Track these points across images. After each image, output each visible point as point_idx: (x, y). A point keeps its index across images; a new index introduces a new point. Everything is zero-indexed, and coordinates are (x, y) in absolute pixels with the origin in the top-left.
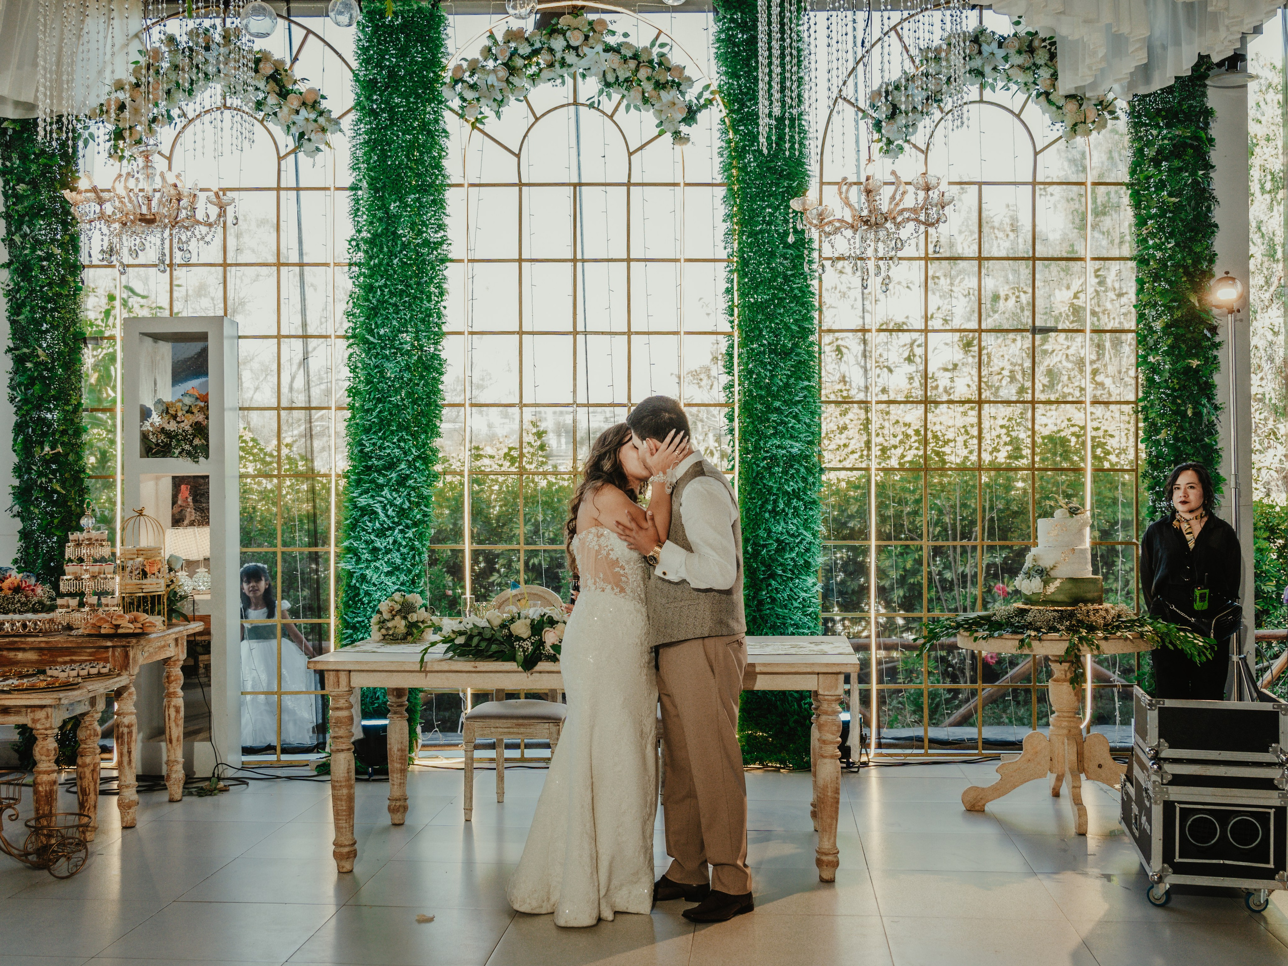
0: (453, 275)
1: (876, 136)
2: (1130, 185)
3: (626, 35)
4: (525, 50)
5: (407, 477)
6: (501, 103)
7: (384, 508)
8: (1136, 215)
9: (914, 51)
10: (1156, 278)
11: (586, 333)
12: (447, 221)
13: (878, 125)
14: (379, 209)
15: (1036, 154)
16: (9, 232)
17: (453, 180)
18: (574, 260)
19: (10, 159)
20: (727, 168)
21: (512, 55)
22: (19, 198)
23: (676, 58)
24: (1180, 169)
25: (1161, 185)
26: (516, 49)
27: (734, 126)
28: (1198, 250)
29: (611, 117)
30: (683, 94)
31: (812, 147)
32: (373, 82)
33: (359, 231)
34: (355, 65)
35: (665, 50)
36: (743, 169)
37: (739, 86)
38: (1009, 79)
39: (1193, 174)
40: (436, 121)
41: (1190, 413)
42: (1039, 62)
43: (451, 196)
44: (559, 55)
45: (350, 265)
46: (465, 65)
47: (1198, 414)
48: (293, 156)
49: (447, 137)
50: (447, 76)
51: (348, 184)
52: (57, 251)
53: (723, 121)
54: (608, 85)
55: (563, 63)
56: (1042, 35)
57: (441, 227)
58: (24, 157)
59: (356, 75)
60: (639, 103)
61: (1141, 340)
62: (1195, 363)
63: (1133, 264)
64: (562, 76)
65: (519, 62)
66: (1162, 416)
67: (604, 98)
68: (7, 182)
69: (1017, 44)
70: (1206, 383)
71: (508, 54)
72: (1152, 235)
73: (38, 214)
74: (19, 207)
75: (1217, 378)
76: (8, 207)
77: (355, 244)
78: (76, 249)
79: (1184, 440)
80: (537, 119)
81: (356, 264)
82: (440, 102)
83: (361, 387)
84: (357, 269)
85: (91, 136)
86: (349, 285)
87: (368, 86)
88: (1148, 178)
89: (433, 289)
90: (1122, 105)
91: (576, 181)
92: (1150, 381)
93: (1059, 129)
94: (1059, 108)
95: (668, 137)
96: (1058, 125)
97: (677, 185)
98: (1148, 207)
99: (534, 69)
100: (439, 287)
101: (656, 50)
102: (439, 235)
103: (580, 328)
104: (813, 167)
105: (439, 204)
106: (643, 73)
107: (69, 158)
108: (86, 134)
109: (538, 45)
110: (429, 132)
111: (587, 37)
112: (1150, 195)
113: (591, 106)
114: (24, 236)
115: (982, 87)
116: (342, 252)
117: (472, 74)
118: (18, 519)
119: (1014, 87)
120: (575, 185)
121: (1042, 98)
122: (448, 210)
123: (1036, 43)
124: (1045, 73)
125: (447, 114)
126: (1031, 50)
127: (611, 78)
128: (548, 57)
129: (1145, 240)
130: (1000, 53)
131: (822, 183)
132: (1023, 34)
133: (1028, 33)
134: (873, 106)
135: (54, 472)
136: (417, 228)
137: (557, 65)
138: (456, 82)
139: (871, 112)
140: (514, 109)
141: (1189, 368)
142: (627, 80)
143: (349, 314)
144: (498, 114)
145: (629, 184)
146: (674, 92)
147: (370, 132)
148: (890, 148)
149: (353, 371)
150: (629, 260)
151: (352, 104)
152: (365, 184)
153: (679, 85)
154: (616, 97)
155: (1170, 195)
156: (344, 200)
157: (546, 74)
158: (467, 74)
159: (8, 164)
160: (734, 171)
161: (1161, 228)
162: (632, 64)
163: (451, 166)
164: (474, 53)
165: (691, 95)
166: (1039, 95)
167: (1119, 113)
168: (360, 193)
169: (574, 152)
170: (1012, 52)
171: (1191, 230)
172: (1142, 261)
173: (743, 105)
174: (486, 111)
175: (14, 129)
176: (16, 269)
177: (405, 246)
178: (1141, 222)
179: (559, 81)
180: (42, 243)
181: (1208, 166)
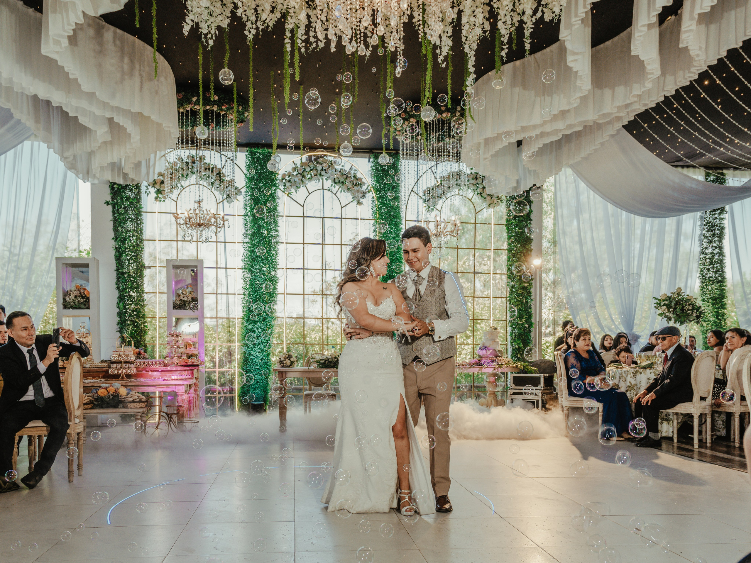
0: (281, 248)
1: (424, 205)
2: (506, 225)
3: (343, 166)
4: (308, 169)
5: (266, 318)
6: (298, 187)
7: (258, 329)
8: (508, 235)
9: (438, 177)
10: (514, 256)
11: (326, 270)
12: (279, 229)
13: (425, 201)
14: (255, 223)
15: (476, 213)
16: (115, 226)
17: (281, 214)
18: (323, 244)
19: (116, 199)
20: (374, 213)
21: (303, 171)
22: (121, 214)
23: (359, 175)
24: (522, 221)
25: (516, 226)
26: (305, 169)
27: (378, 199)
28: (527, 247)
29: (335, 194)
30: (361, 187)
31: (403, 208)
32: (253, 177)
33: (247, 231)
34: (245, 171)
35: (355, 172)
36: (380, 214)
37: (380, 186)
38: (469, 187)
39: (526, 222)
40: (275, 193)
41: (524, 301)
42: (479, 183)
43: (280, 219)
44: (319, 172)
45: (243, 243)
46: (286, 173)
47: (527, 302)
48: (221, 203)
49: (279, 199)
50: (280, 177)
51: (243, 214)
52: (136, 234)
53: (373, 198)
54: (335, 183)
55: (320, 175)
56: (480, 174)
57: (277, 231)
58: (122, 199)
59: (246, 175)
60: (346, 190)
61: (509, 277)
62: (526, 285)
63: (507, 251)
64: (319, 179)
65: (305, 173)
66: (516, 302)
67: (333, 187)
68: (114, 207)
69: (472, 176)
70: (529, 291)
71: (302, 171)
72: (513, 242)
73: (127, 220)
74: (121, 217)
75: (532, 290)
76: (115, 218)
77: (246, 235)
78: (142, 233)
79: (522, 310)
80: (310, 194)
81: (245, 243)
82: (277, 186)
83: (248, 286)
84: (245, 244)
85: (149, 192)
86: (242, 251)
87: (250, 179)
88: (512, 223)
89: (274, 253)
90: (504, 198)
91: (322, 216)
92: (511, 290)
93: (485, 205)
94: (485, 198)
95: (355, 203)
96: (484, 204)
97: (358, 219)
98: (511, 233)
99: (309, 176)
100: (276, 252)
101: (352, 172)
102: (276, 233)
103: (324, 268)
104: (403, 214)
105: (276, 222)
106: (348, 180)
107: (138, 199)
108: (148, 192)
109: (312, 168)
110: (273, 197)
111: (329, 167)
112: (512, 228)
113: (329, 190)
114: (122, 228)
115: (459, 190)
116: (240, 238)
117: (289, 176)
118: (118, 333)
119: (470, 190)
120: (323, 218)
121: (479, 195)
122: (279, 225)
123: (478, 176)
124: (481, 187)
125: (278, 190)
126: (476, 179)
127: (337, 181)
128: (315, 172)
129: (510, 244)
130: (467, 179)
131: (406, 221)
132: (473, 173)
133: (476, 173)
134: (424, 195)
135: (135, 315)
136: (269, 230)
137: (318, 176)
138: (283, 179)
139: (424, 197)
140: (302, 190)
141: (524, 286)
142: (343, 182)
143: (243, 261)
144: (296, 191)
145: (341, 218)
146: (359, 187)
147: (251, 196)
148: (429, 209)
149: (245, 280)
150: (341, 245)
151: (244, 185)
152: (249, 214)
153: (361, 184)
154: (337, 187)
155: (519, 229)
156: (241, 220)
157: (314, 178)
158: (287, 177)
159: (115, 201)
160: (378, 215)
161: (516, 240)
162: (345, 177)
163: (280, 208)
164: (290, 169)
165: (364, 188)
166: (478, 194)
167: (503, 201)
168: (247, 217)
169: (322, 206)
170: (470, 179)
171: (525, 241)
172: (510, 251)
173: (380, 192)
174: (293, 190)
175: (118, 188)
176: (120, 240)
177: (265, 237)
178: (510, 238)
179: (318, 181)
180: (130, 231)
181: (531, 220)
